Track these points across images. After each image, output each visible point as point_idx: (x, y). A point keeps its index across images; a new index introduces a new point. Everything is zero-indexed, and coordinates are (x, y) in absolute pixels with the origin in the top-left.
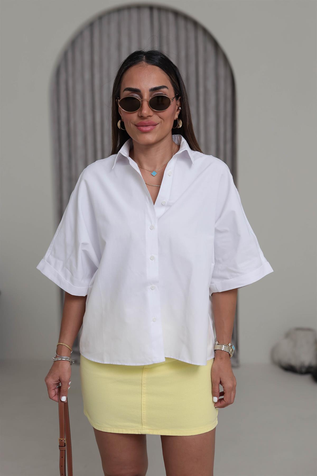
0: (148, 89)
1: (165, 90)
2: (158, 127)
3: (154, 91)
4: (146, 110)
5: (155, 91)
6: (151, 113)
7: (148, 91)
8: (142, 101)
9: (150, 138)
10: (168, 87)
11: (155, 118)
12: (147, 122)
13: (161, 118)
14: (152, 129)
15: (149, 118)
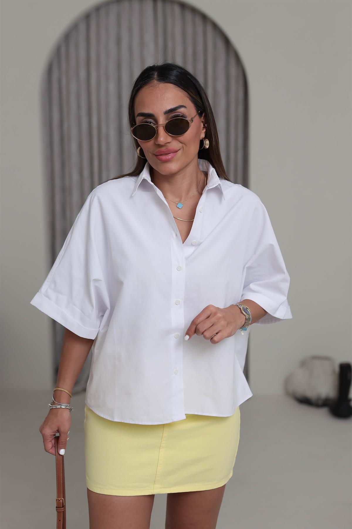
0: (163, 112)
1: (182, 110)
2: (180, 153)
3: (169, 114)
4: (163, 137)
5: (171, 113)
6: (169, 139)
7: (163, 114)
8: (157, 127)
9: (173, 167)
10: (186, 106)
11: (175, 145)
12: (166, 150)
13: (181, 143)
14: (172, 158)
15: (168, 144)
